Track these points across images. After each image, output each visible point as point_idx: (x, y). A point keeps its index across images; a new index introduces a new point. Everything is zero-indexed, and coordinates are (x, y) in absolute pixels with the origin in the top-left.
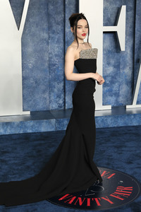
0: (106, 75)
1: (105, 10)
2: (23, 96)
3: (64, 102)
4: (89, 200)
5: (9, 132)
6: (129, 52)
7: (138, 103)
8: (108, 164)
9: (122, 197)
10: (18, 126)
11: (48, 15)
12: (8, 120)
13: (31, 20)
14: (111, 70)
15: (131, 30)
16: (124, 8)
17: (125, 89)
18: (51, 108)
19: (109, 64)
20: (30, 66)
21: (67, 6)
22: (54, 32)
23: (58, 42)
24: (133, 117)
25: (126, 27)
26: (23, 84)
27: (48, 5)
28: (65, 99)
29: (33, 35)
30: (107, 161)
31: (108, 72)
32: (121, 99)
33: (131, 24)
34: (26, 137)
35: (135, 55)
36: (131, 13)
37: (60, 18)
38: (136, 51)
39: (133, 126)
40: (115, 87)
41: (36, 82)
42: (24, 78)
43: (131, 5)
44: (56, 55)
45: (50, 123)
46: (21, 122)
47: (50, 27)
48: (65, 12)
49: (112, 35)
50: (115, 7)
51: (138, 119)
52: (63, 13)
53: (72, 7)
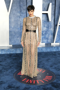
0: (43, 31)
1: (43, 5)
2: (9, 39)
4: (34, 81)
5: (3, 53)
6: (53, 22)
7: (56, 42)
8: (43, 67)
9: (48, 80)
10: (7, 50)
11: (20, 6)
12: (3, 48)
13: (13, 8)
14: (45, 29)
15: (54, 13)
16: (51, 4)
17: (51, 37)
19: (44, 26)
20: (13, 27)
21: (28, 3)
22: (22, 13)
23: (24, 17)
24: (53, 48)
25: (52, 12)
26: (9, 34)
29: (14, 14)
30: (42, 66)
31: (44, 30)
32: (49, 41)
33: (54, 10)
34: (10, 55)
35: (55, 23)
36: (54, 6)
37: (25, 8)
38: (55, 22)
39: (54, 52)
40: (47, 36)
41: (15, 33)
42: (10, 32)
43: (54, 3)
45: (20, 50)
46: (8, 49)
47: (21, 11)
49: (46, 15)
50: (47, 3)
51: (56, 49)
52: (26, 5)
53: (30, 3)
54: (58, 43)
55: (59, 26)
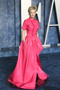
1: (32, 5)
3: (15, 44)
6: (42, 22)
7: (46, 44)
9: (40, 84)
11: (8, 7)
15: (43, 13)
16: (40, 4)
17: (41, 38)
18: (9, 47)
21: (16, 3)
22: (10, 14)
23: (12, 18)
24: (44, 50)
25: (41, 12)
27: (7, 2)
28: (15, 43)
29: (1, 15)
33: (43, 11)
35: (45, 24)
36: (43, 6)
37: (13, 8)
38: (45, 22)
39: (45, 54)
41: (3, 36)
43: (43, 3)
44: (11, 24)
45: (9, 53)
47: (9, 12)
48: (15, 5)
50: (36, 3)
51: (47, 51)
52: (14, 6)
53: (18, 3)
54: (48, 44)
55: (50, 27)
